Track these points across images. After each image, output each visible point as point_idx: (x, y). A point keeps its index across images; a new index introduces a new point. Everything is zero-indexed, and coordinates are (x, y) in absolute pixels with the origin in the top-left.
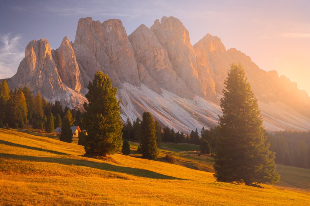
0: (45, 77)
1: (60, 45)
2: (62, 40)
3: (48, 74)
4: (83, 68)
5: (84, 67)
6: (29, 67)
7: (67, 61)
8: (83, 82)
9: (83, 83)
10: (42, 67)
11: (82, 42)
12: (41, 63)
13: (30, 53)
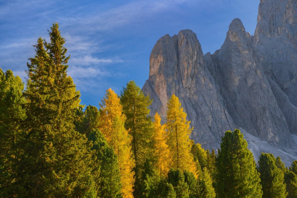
0: (196, 116)
1: (224, 42)
2: (228, 29)
3: (200, 108)
4: (282, 89)
5: (285, 88)
6: (159, 99)
7: (241, 75)
8: (284, 120)
9: (286, 123)
10: (188, 95)
11: (274, 31)
12: (184, 84)
13: (158, 66)
